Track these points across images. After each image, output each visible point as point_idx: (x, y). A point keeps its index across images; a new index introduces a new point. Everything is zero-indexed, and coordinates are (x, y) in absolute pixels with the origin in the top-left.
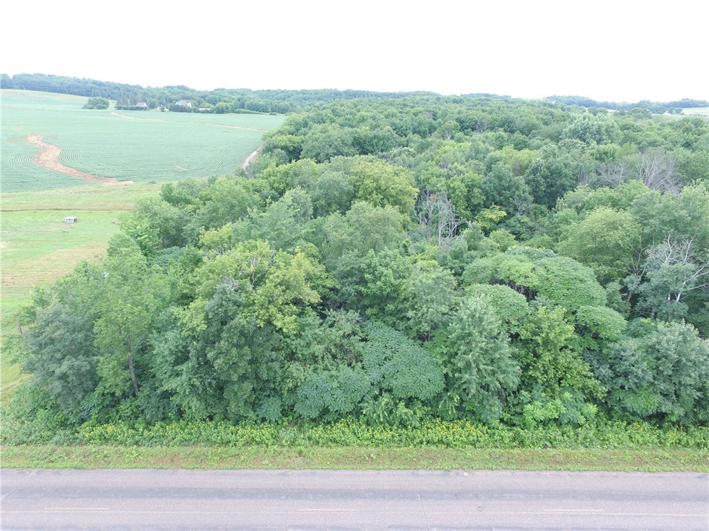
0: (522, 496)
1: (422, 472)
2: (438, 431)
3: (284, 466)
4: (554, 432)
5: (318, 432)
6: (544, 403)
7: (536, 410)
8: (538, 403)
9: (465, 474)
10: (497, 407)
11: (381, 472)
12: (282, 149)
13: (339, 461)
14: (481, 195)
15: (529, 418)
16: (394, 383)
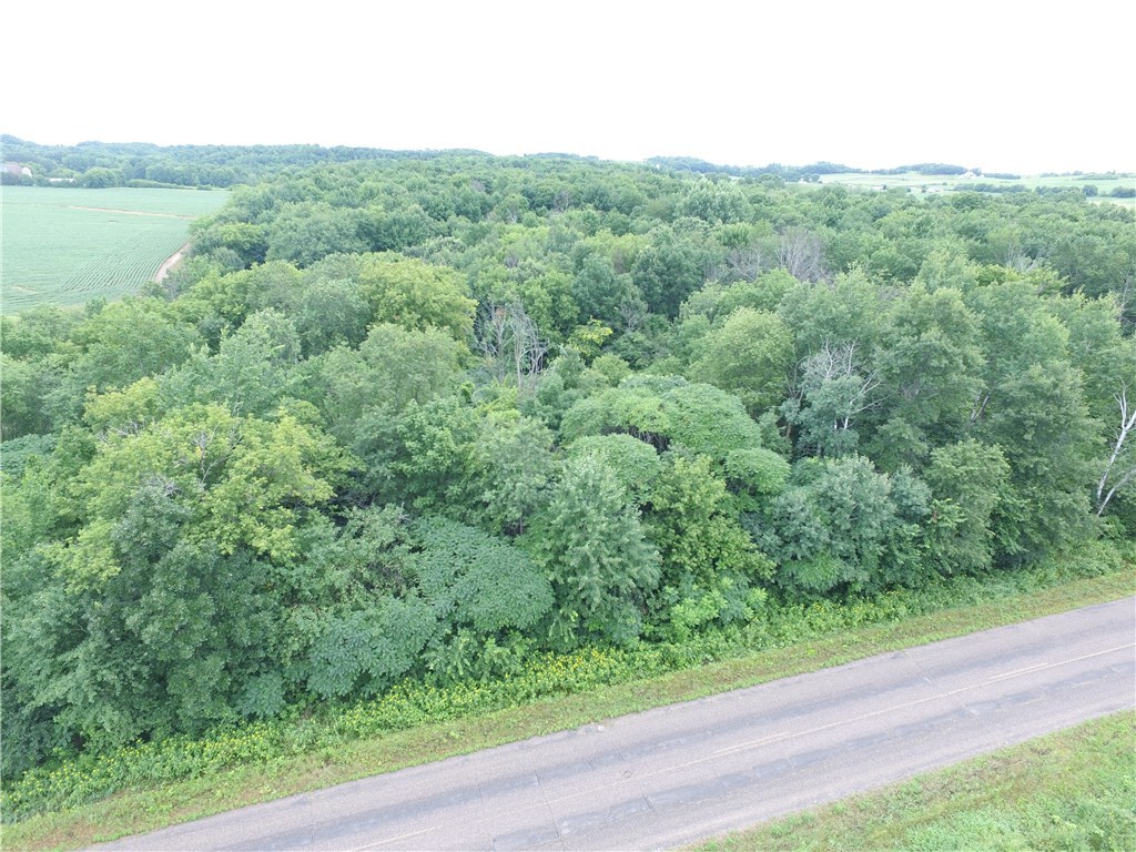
0: (683, 741)
1: (536, 741)
2: (553, 671)
3: (301, 788)
4: (715, 638)
5: (356, 716)
6: (698, 598)
7: (688, 612)
8: (689, 601)
9: (600, 728)
10: (633, 618)
11: (471, 757)
12: (230, 247)
13: (398, 756)
14: (572, 305)
15: (679, 625)
16: (475, 611)
